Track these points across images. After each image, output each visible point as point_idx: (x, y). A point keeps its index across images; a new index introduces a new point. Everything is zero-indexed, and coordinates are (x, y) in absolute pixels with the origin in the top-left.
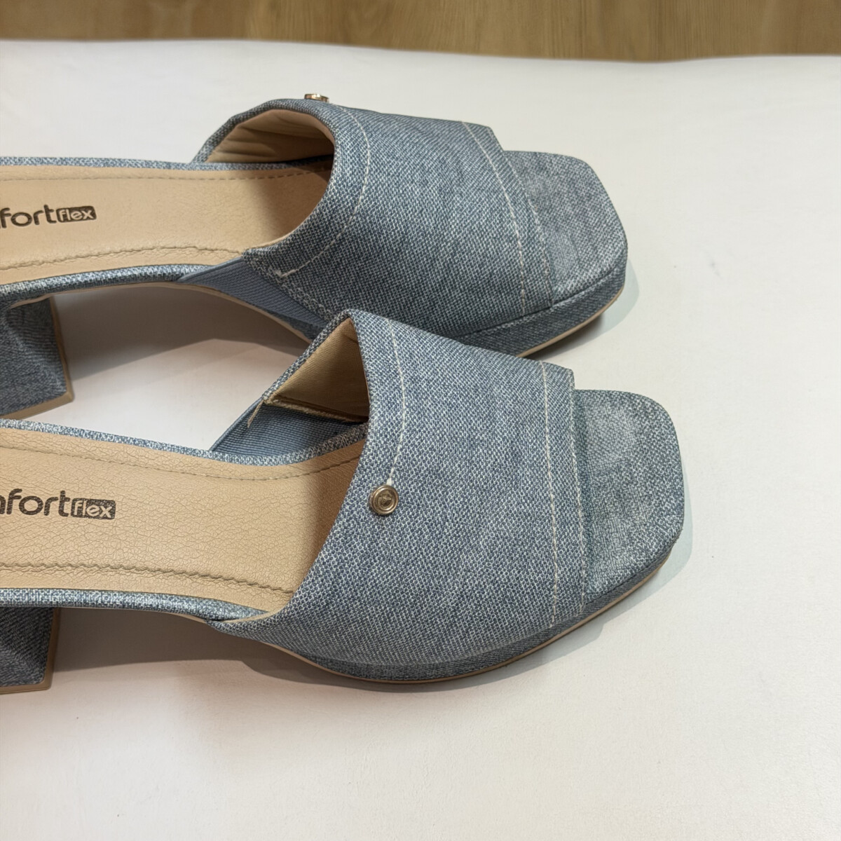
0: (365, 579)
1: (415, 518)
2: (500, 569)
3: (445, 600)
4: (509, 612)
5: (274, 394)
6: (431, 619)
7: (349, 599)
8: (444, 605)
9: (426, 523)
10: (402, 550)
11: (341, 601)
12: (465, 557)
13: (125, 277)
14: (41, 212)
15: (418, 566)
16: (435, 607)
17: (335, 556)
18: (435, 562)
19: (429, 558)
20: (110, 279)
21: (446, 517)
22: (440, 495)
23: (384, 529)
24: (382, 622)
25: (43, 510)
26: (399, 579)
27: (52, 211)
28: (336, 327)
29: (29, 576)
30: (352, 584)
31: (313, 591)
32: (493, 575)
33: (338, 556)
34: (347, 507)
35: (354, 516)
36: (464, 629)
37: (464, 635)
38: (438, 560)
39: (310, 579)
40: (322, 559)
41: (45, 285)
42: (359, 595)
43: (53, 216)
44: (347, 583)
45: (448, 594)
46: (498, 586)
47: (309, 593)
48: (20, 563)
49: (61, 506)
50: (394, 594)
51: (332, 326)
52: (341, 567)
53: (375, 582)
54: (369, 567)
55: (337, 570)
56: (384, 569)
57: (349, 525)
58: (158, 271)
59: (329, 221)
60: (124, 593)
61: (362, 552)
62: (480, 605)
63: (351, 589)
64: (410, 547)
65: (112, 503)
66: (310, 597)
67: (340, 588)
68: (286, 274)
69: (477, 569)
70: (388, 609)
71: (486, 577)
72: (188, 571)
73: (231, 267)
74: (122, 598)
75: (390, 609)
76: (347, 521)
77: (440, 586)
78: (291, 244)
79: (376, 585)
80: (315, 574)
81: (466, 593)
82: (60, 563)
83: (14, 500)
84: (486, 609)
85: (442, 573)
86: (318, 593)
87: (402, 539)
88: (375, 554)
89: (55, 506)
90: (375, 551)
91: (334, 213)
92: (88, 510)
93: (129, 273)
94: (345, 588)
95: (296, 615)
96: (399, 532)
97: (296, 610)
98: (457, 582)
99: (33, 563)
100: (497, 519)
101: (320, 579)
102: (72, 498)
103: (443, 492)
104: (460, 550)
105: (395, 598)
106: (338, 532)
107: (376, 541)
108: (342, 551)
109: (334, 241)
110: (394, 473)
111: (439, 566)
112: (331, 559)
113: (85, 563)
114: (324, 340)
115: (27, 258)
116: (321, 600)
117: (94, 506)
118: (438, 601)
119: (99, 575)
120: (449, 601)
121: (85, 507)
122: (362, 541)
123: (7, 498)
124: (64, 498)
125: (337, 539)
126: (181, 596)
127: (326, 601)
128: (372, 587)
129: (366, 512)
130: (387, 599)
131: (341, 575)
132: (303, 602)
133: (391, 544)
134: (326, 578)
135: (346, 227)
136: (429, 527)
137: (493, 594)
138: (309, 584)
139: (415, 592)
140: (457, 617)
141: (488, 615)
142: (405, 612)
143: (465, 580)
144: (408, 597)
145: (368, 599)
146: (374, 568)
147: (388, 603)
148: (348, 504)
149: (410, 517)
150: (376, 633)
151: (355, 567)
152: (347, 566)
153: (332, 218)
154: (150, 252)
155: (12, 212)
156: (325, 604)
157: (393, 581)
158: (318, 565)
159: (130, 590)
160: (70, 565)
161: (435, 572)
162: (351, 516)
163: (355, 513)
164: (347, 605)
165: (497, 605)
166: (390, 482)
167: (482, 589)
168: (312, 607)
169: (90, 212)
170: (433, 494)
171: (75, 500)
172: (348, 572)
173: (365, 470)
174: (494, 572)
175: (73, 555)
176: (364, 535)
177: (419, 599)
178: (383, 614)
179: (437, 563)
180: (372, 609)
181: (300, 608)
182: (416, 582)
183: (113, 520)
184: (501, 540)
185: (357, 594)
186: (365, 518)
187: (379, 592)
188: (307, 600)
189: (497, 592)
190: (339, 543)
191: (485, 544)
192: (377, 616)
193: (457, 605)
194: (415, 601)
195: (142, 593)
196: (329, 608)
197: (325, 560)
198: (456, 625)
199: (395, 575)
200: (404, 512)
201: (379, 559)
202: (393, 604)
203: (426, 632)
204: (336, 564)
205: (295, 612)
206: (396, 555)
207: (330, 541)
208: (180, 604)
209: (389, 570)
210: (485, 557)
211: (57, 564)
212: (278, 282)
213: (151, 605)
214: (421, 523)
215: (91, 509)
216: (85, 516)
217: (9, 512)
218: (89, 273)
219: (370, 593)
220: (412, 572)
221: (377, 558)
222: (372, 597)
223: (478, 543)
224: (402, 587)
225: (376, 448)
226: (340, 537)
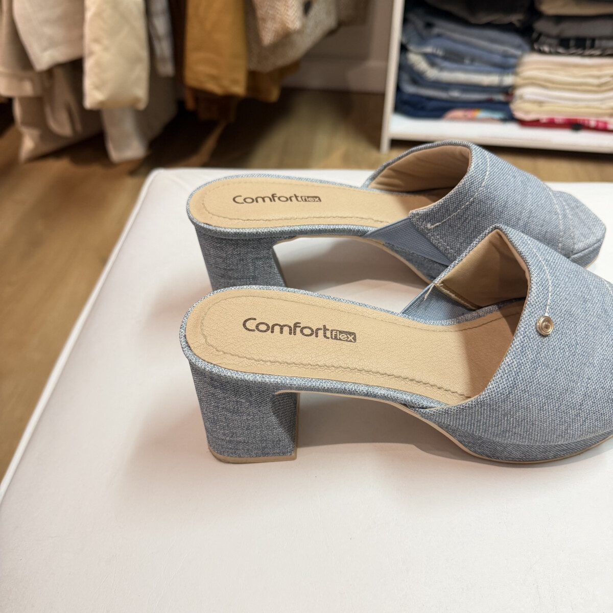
0: (533, 378)
1: (561, 340)
2: (606, 380)
3: (576, 397)
4: (610, 409)
5: (442, 280)
6: (567, 410)
7: (522, 391)
8: (575, 401)
9: (567, 345)
10: (554, 360)
11: (517, 392)
12: (587, 370)
13: (340, 229)
14: (293, 197)
15: (563, 372)
16: (570, 402)
17: (516, 361)
18: (572, 371)
19: (569, 367)
20: (332, 229)
21: (577, 342)
22: (573, 328)
23: (544, 345)
24: (538, 410)
25: (314, 334)
26: (552, 380)
27: (298, 197)
28: (485, 237)
29: (310, 371)
30: (526, 380)
31: (501, 384)
32: (603, 383)
33: (518, 361)
34: (523, 329)
35: (527, 334)
36: (584, 419)
37: (583, 423)
38: (574, 369)
39: (499, 376)
40: (507, 362)
41: (299, 229)
42: (528, 389)
43: (299, 199)
44: (522, 380)
45: (578, 393)
46: (605, 390)
47: (498, 385)
48: (304, 362)
49: (325, 333)
50: (548, 390)
51: (482, 237)
52: (519, 369)
53: (538, 380)
54: (535, 370)
55: (517, 370)
56: (544, 373)
57: (524, 340)
58: (356, 228)
59: (468, 189)
60: (367, 385)
61: (532, 359)
62: (595, 403)
63: (524, 384)
64: (559, 359)
65: (353, 334)
66: (499, 388)
67: (518, 383)
68: (432, 227)
69: (594, 378)
70: (543, 400)
71: (599, 384)
72: (402, 376)
73: (399, 224)
74: (367, 389)
75: (545, 401)
76: (523, 338)
77: (574, 387)
78: (442, 205)
79: (539, 382)
80: (502, 372)
81: (588, 394)
82: (327, 365)
83: (297, 328)
84: (598, 405)
85: (575, 378)
86: (504, 385)
87: (554, 354)
88: (539, 361)
89: (321, 333)
90: (539, 359)
91: (471, 184)
92: (340, 336)
93: (342, 227)
94: (521, 383)
95: (488, 400)
96: (552, 348)
97: (489, 396)
98: (583, 386)
99: (311, 363)
100: (602, 348)
101: (506, 375)
102: (330, 329)
103: (574, 326)
104: (585, 364)
105: (549, 393)
106: (518, 345)
107: (539, 353)
108: (520, 357)
109: (468, 203)
110: (549, 310)
111: (574, 374)
112: (513, 362)
113: (343, 366)
114: (475, 246)
115: (289, 216)
116: (506, 390)
117: (343, 335)
118: (572, 398)
119: (351, 374)
120: (578, 398)
121: (338, 335)
122: (532, 352)
123: (292, 327)
124: (325, 329)
125: (517, 349)
126: (401, 391)
127: (509, 391)
128: (537, 384)
129: (534, 333)
130: (544, 393)
131: (519, 374)
132: (494, 391)
133: (548, 355)
134: (510, 375)
135: (476, 194)
136: (568, 347)
137: (602, 396)
138: (498, 378)
139: (560, 390)
140: (581, 410)
141: (599, 410)
142: (553, 403)
143: (587, 385)
144: (556, 393)
145: (533, 392)
146: (538, 371)
147: (544, 396)
148: (523, 327)
149: (558, 339)
150: (533, 418)
151: (527, 369)
152: (522, 368)
153: (470, 188)
154: (350, 219)
155: (278, 195)
156: (508, 393)
157: (548, 381)
158: (504, 366)
159: (371, 384)
160: (334, 366)
161: (572, 378)
162: (525, 334)
163: (527, 333)
164: (520, 395)
165: (604, 403)
166: (546, 315)
167: (597, 392)
168: (499, 395)
169: (318, 199)
170: (569, 327)
171: (332, 331)
172: (523, 372)
173: (533, 306)
174: (603, 381)
175: (335, 360)
176: (533, 348)
177: (562, 395)
178: (540, 404)
179: (573, 371)
180: (534, 400)
181: (492, 395)
182: (561, 383)
183: (355, 343)
184: (606, 361)
185: (527, 388)
186: (533, 337)
187: (540, 388)
188: (497, 389)
189: (604, 394)
190: (518, 352)
191: (597, 362)
192: (536, 405)
193: (582, 401)
194: (559, 396)
195: (378, 386)
196: (509, 396)
197: (509, 363)
198: (580, 416)
199: (550, 377)
200: (555, 336)
201: (541, 365)
202: (547, 397)
203: (562, 419)
204: (516, 366)
205: (488, 398)
206: (550, 363)
207: (512, 350)
208: (401, 395)
209: (547, 373)
210: (598, 371)
211: (326, 365)
212: (427, 232)
213: (384, 394)
214: (564, 344)
215: (342, 336)
216: (339, 340)
217: (295, 335)
218: (321, 225)
219: (535, 388)
220: (559, 376)
221: (540, 364)
222: (535, 391)
223: (594, 361)
224: (553, 385)
225: (538, 292)
226: (519, 348)
